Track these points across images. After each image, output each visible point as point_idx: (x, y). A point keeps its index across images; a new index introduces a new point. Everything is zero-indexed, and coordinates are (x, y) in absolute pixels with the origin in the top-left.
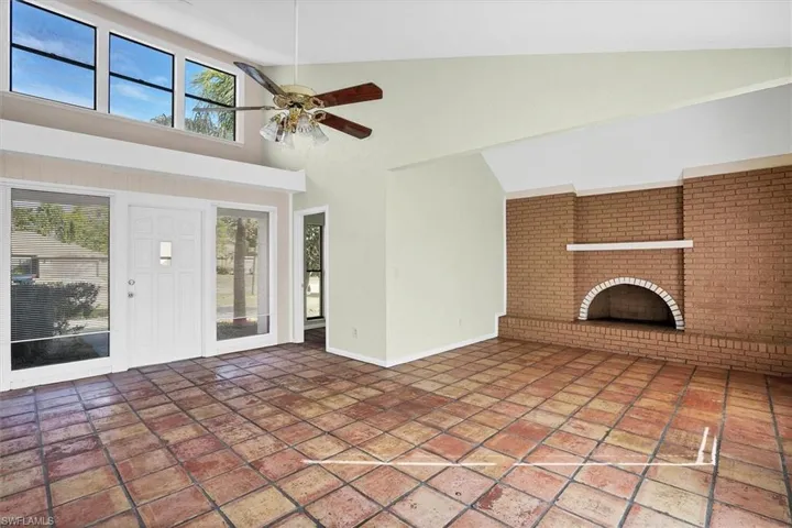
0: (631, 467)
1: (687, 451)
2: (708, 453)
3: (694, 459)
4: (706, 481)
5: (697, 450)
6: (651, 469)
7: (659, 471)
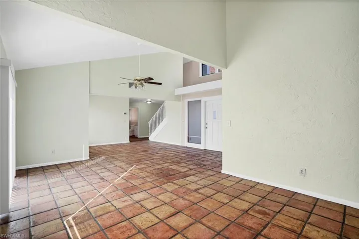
0: (89, 201)
1: (79, 221)
2: (71, 227)
3: (74, 218)
4: (63, 213)
5: (76, 225)
6: (83, 204)
7: (80, 206)
